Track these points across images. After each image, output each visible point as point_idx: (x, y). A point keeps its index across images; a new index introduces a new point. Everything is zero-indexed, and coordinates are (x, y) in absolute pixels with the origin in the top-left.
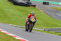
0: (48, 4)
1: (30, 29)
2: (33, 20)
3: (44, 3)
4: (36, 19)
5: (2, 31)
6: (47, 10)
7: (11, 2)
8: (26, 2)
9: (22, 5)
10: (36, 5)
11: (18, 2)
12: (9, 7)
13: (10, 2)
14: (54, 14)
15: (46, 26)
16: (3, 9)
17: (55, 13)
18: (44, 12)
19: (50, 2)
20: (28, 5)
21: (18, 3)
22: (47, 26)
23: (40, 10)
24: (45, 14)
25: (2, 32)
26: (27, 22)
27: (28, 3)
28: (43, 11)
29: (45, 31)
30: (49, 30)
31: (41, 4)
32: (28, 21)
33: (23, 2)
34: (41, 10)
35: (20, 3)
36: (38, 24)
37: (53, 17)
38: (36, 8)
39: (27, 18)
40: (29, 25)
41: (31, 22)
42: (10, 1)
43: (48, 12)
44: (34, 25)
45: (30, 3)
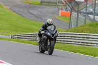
6: (15, 6)
14: (26, 11)
15: (14, 30)
17: (29, 9)
18: (10, 9)
22: (16, 31)
23: (4, 7)
24: (12, 12)
28: (8, 7)
29: (12, 39)
30: (19, 37)
34: (6, 5)
37: (25, 15)
43: (16, 9)
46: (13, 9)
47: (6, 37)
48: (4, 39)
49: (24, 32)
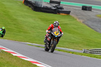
0: (90, 9)
1: (51, 48)
2: (56, 33)
3: (84, 8)
4: (61, 33)
5: (13, 53)
6: (88, 20)
7: (30, 7)
8: (54, 7)
9: (48, 11)
10: (70, 12)
11: (41, 5)
12: (26, 14)
13: (28, 7)
15: (87, 45)
16: (15, 17)
18: (83, 22)
19: (93, 7)
20: (58, 11)
21: (41, 8)
22: (89, 45)
23: (78, 20)
24: (86, 26)
25: (14, 55)
26: (47, 38)
27: (58, 8)
28: (82, 21)
31: (79, 10)
32: (49, 36)
33: (49, 6)
35: (43, 8)
36: (73, 43)
38: (71, 17)
39: (47, 31)
40: (50, 42)
41: (53, 37)
42: (27, 5)
43: (90, 23)
44: (58, 42)
45: (61, 8)
46: (86, 23)
47: (77, 51)
48: (76, 53)
49: (97, 47)
